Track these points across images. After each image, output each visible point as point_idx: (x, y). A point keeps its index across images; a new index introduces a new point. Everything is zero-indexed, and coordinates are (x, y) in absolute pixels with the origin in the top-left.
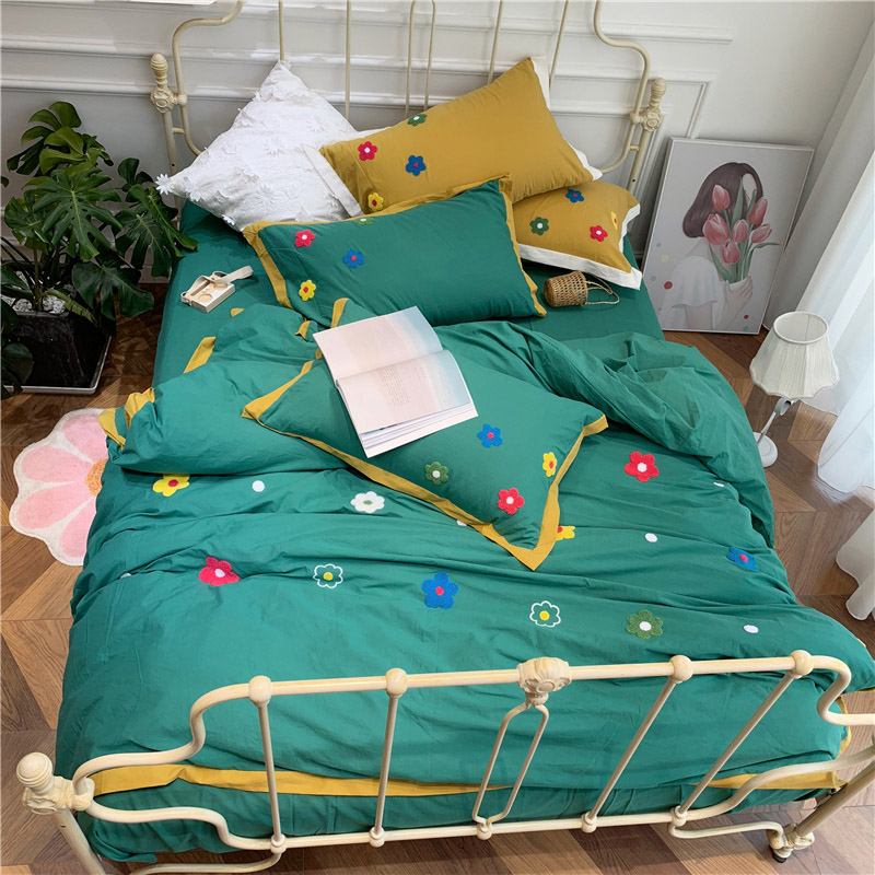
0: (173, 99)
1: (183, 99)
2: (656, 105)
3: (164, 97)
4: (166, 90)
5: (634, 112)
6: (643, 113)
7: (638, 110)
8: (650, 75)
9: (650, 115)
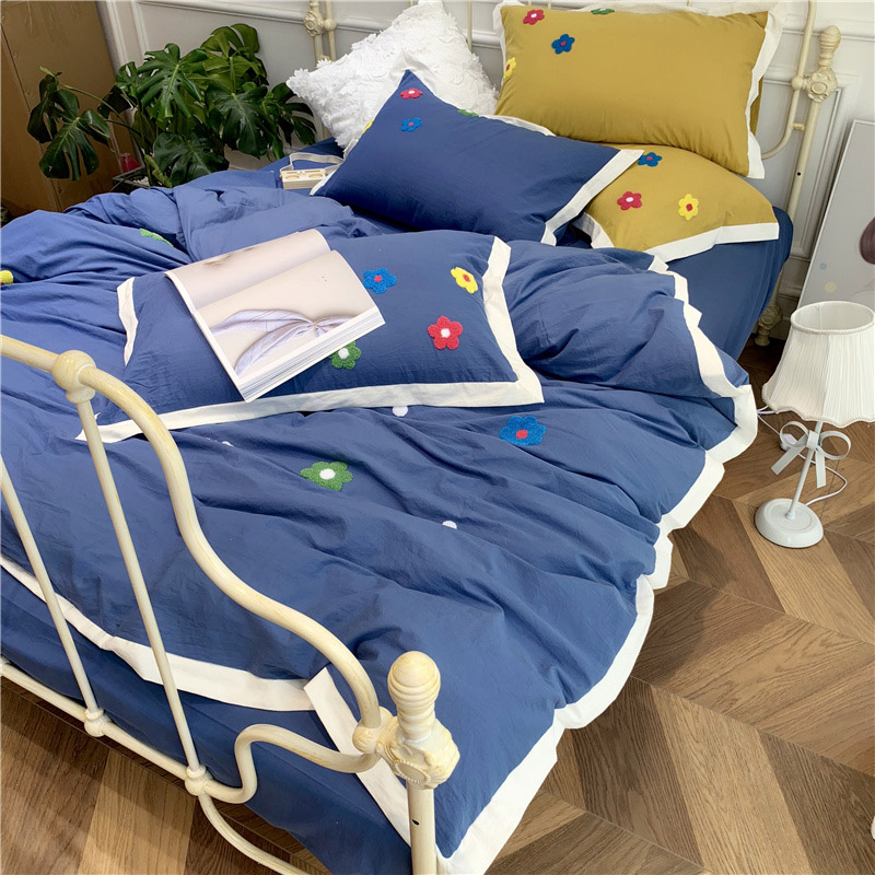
0: (320, 22)
1: (329, 23)
2: (825, 62)
3: (313, 19)
4: (316, 12)
5: (797, 74)
7: (801, 73)
9: (817, 76)
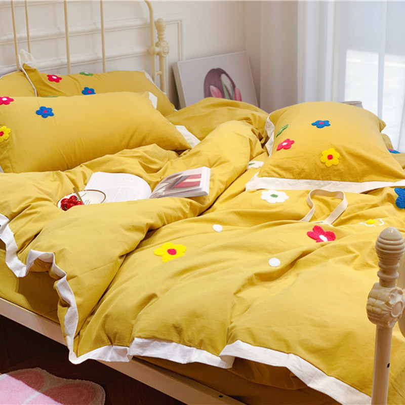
2: (163, 36)
5: (152, 45)
6: (157, 45)
8: (155, 18)
9: (163, 44)
